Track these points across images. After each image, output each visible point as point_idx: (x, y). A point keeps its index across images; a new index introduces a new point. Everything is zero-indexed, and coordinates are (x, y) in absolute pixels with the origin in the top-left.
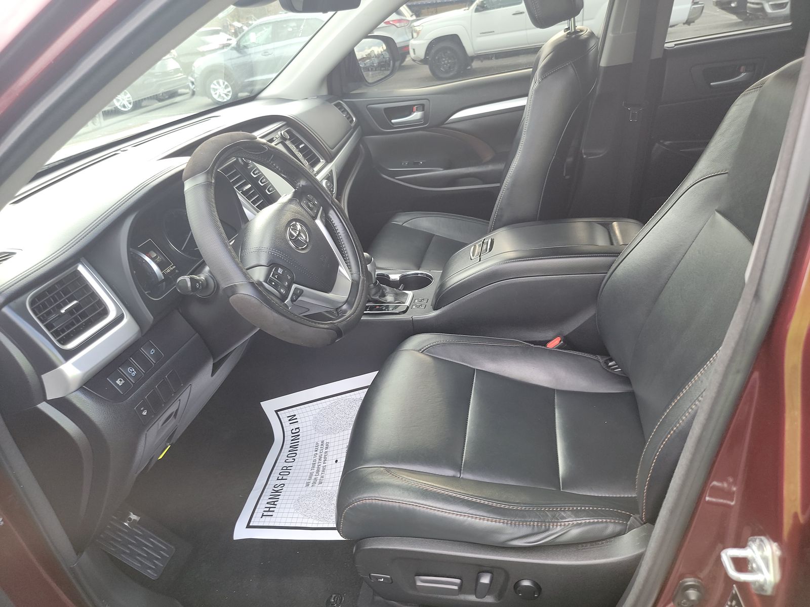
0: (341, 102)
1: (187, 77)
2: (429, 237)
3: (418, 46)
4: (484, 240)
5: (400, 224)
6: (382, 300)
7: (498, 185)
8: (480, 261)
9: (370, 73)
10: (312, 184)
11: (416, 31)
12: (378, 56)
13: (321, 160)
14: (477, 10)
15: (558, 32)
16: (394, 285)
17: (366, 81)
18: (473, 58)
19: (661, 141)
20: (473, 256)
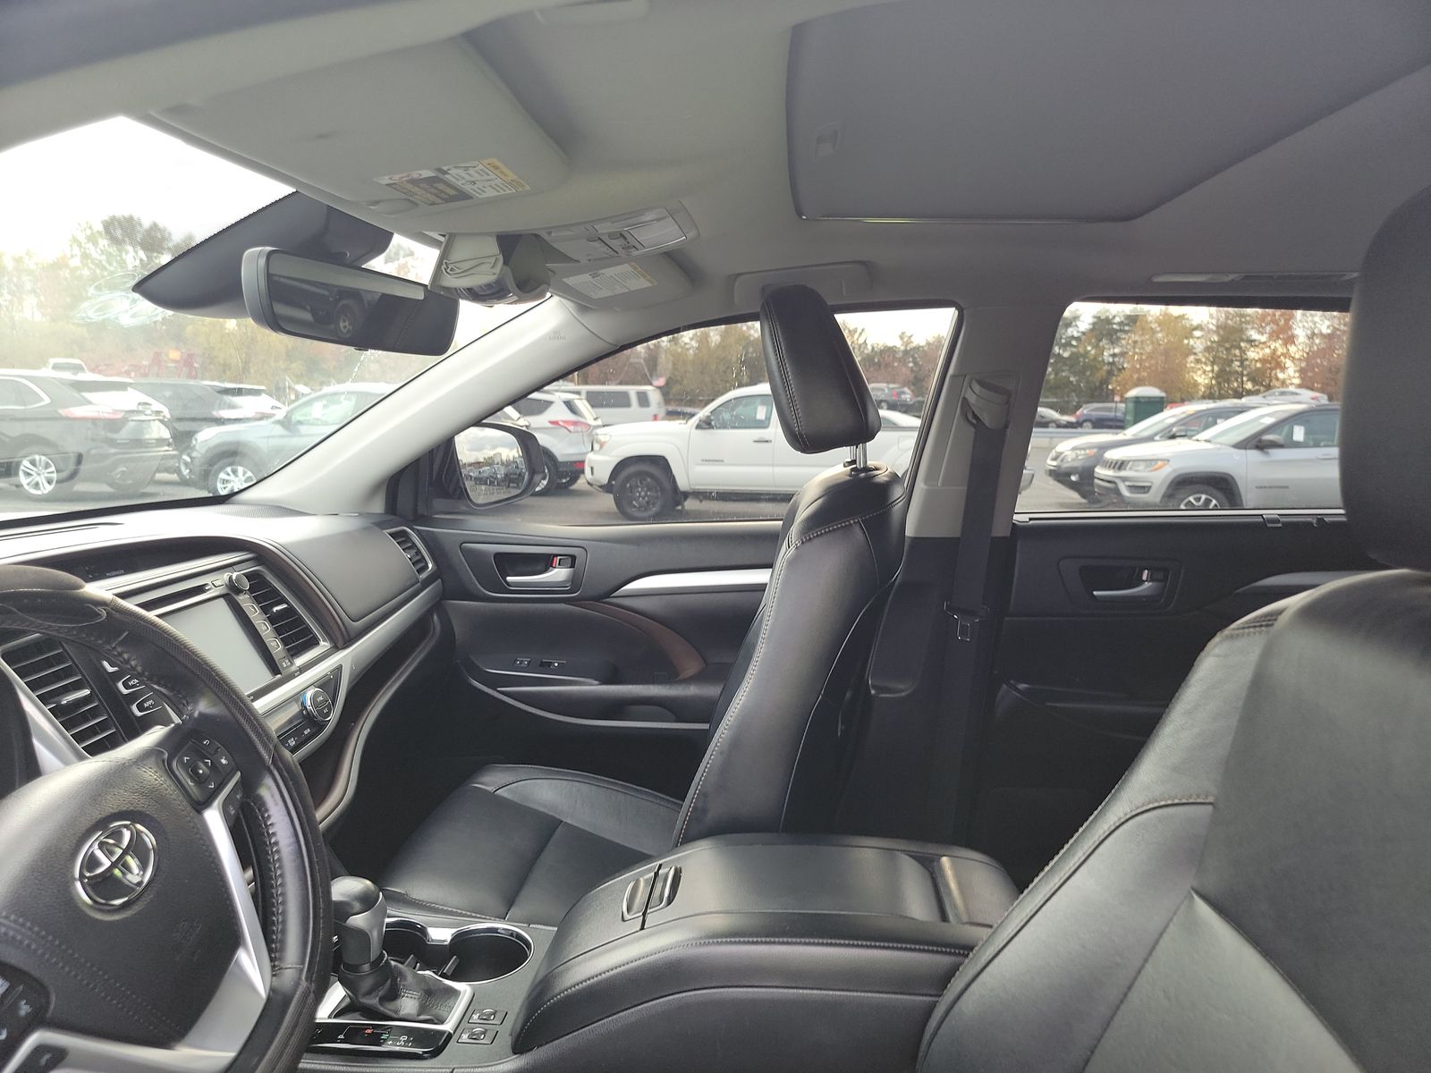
0: (409, 530)
1: (181, 455)
2: (547, 827)
3: (600, 465)
4: (660, 868)
5: (491, 789)
6: (387, 1009)
7: (706, 726)
8: (642, 928)
9: (483, 487)
10: (230, 711)
11: (598, 442)
12: (507, 464)
13: (322, 643)
14: (698, 427)
15: (832, 466)
16: (432, 956)
17: (471, 500)
18: (686, 495)
19: (1012, 682)
20: (628, 911)
